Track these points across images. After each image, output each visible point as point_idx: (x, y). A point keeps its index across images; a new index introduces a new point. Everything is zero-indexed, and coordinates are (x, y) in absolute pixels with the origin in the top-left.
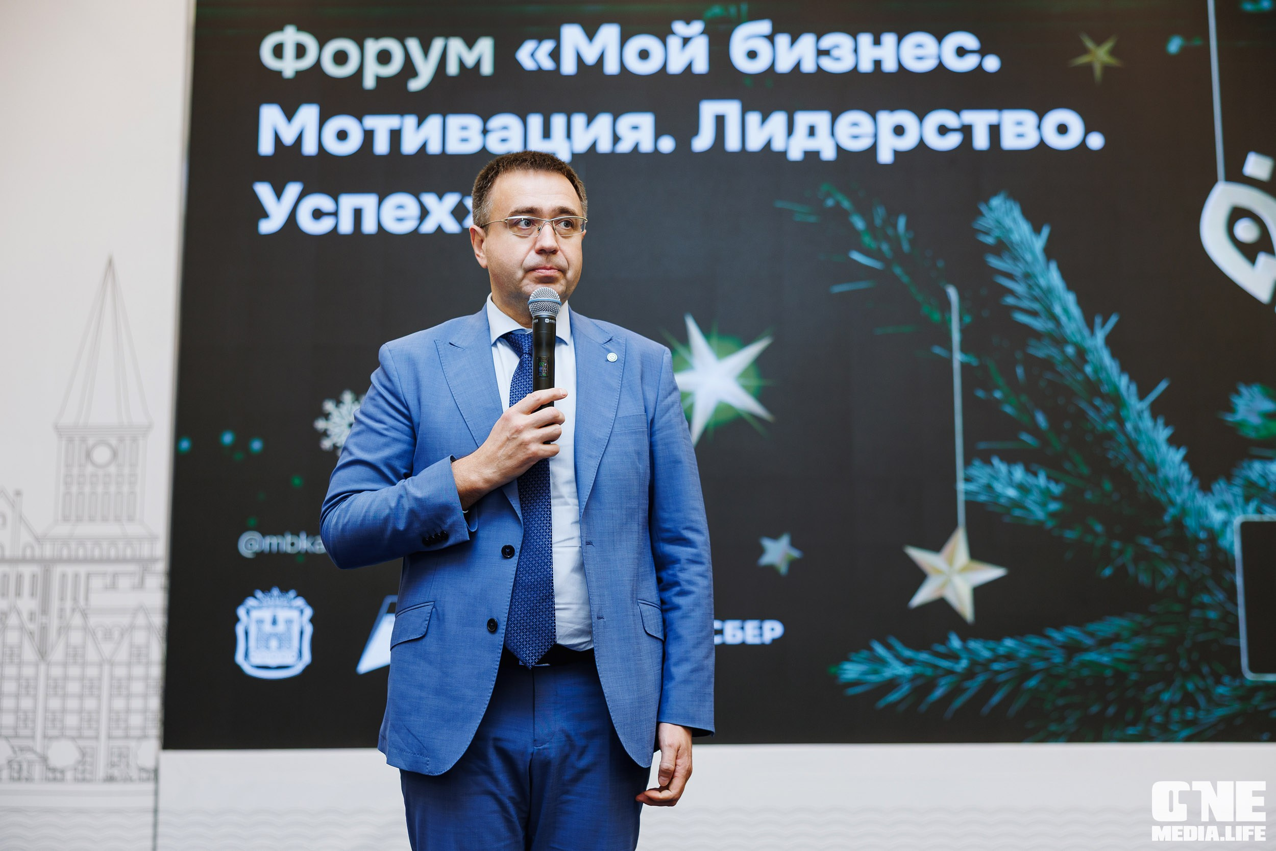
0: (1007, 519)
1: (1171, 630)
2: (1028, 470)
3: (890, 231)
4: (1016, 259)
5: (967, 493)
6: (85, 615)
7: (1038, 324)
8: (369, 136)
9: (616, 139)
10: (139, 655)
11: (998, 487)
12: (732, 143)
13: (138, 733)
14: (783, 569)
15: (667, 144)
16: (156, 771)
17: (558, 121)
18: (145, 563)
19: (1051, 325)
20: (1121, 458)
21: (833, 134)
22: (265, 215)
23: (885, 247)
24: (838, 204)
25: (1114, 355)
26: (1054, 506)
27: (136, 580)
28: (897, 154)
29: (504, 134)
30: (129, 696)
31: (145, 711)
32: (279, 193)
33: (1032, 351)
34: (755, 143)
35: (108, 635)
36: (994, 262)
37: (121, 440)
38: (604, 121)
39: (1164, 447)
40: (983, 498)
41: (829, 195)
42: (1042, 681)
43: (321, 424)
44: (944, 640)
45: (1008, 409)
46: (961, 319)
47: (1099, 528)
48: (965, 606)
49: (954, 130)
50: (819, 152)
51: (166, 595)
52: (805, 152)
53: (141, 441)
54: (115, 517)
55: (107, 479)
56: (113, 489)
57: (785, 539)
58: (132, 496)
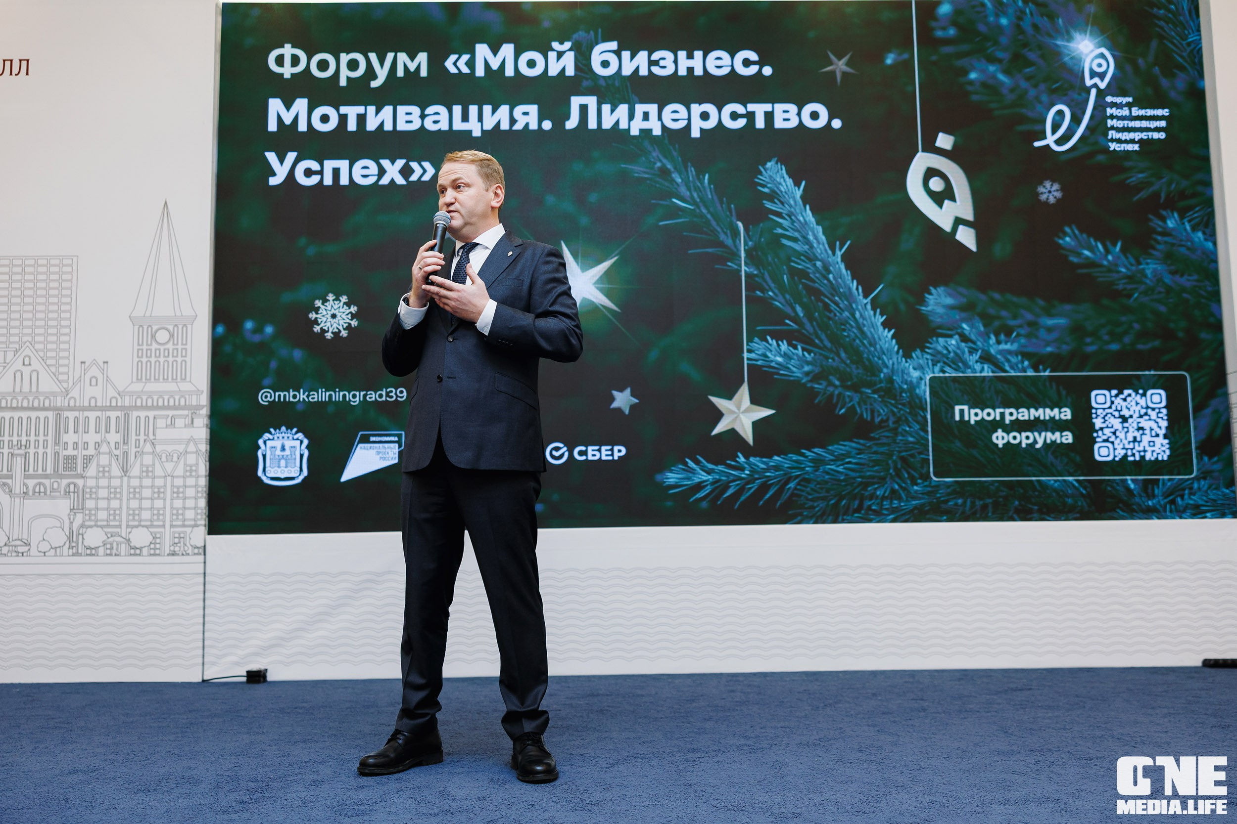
0: (775, 376)
1: (884, 449)
2: (790, 344)
3: (699, 185)
4: (782, 203)
5: (748, 359)
6: (153, 444)
7: (796, 246)
8: (343, 119)
9: (513, 121)
10: (191, 471)
11: (769, 354)
12: (592, 124)
13: (192, 523)
14: (627, 412)
15: (547, 125)
16: (205, 546)
17: (473, 109)
18: (194, 409)
19: (806, 247)
20: (852, 334)
21: (660, 118)
22: (274, 174)
23: (695, 195)
24: (664, 165)
25: (847, 268)
26: (807, 368)
27: (188, 421)
28: (702, 131)
29: (436, 118)
30: (185, 498)
31: (195, 508)
32: (282, 160)
33: (793, 264)
34: (607, 124)
35: (169, 457)
37: (176, 326)
38: (504, 109)
39: (881, 328)
40: (759, 363)
41: (658, 160)
42: (798, 484)
43: (312, 316)
44: (734, 457)
45: (777, 303)
46: (746, 244)
47: (837, 383)
48: (748, 434)
49: (742, 116)
50: (651, 130)
51: (208, 430)
52: (641, 130)
53: (189, 327)
54: (172, 379)
55: (166, 352)
56: (171, 359)
57: (628, 391)
58: (184, 363)
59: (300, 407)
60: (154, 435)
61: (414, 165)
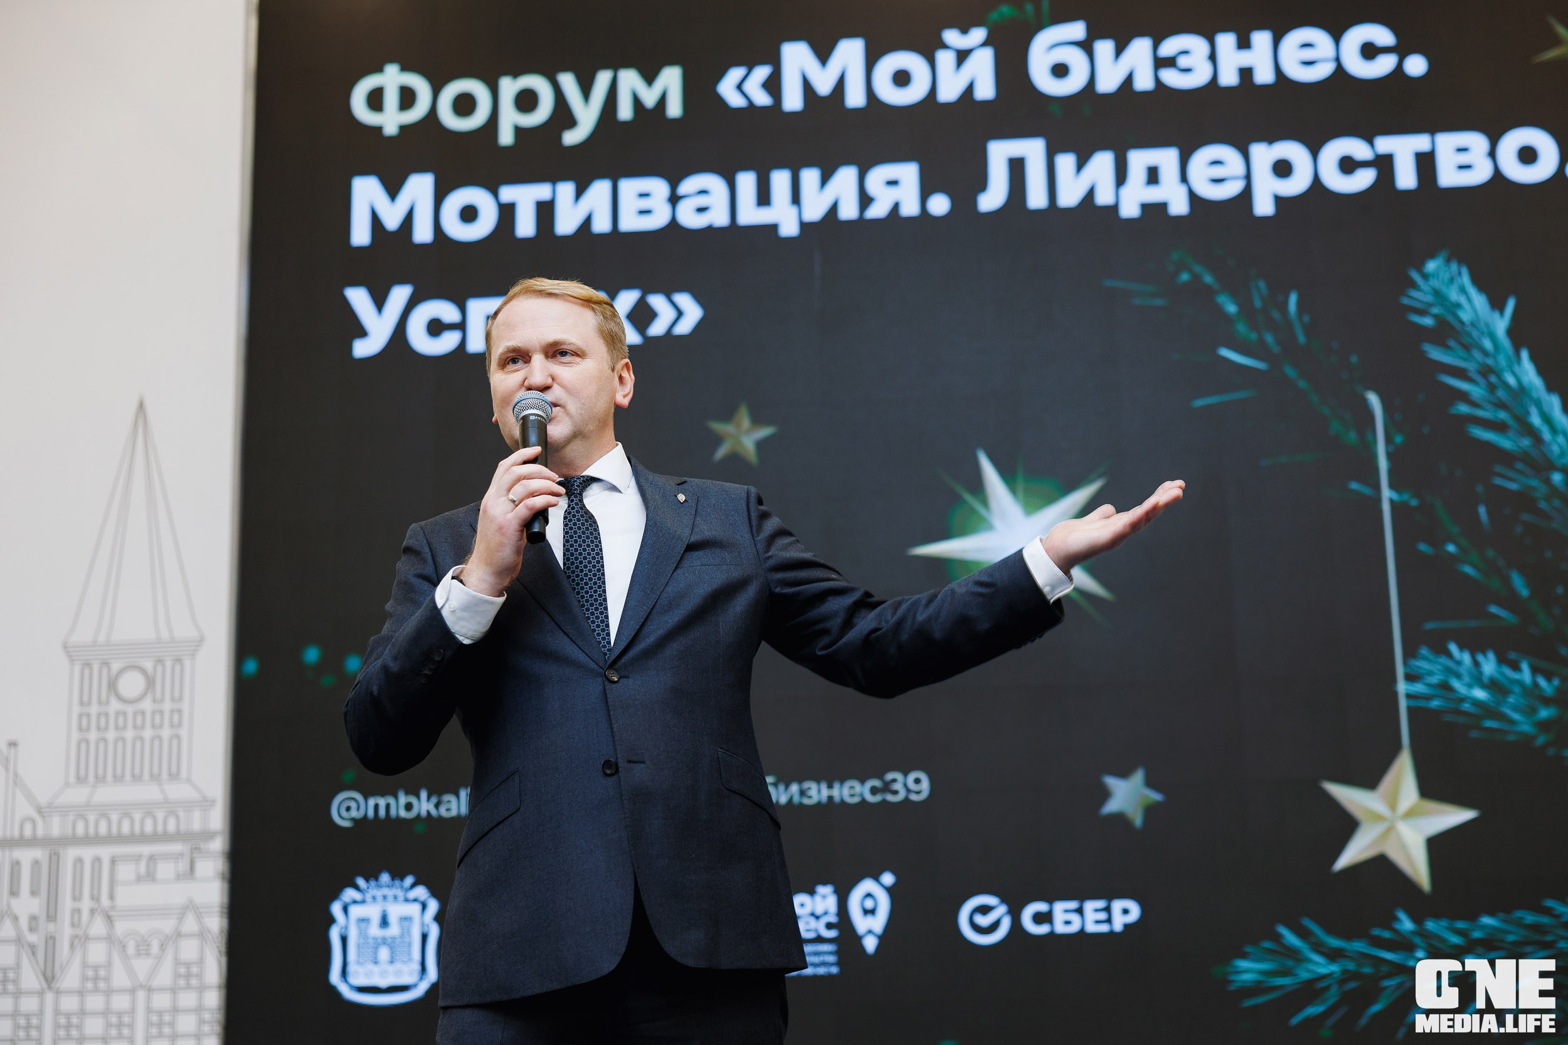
0: (1475, 734)
2: (1505, 660)
3: (1276, 315)
4: (1467, 348)
5: (1409, 696)
6: (109, 919)
7: (1504, 441)
8: (507, 212)
9: (865, 200)
10: (188, 976)
11: (1456, 684)
12: (1037, 198)
14: (1138, 820)
15: (940, 205)
17: (780, 180)
18: (196, 839)
19: (1527, 442)
21: (1184, 178)
22: (362, 333)
23: (1269, 338)
24: (1196, 278)
26: (1545, 713)
27: (183, 866)
28: (1279, 200)
29: (702, 201)
30: (174, 1037)
32: (379, 301)
33: (1498, 481)
34: (1069, 196)
35: (143, 948)
36: (1436, 354)
37: (160, 661)
38: (846, 177)
40: (1435, 704)
41: (1182, 266)
44: (1389, 921)
45: (1468, 570)
46: (1389, 440)
48: (1417, 868)
49: (1365, 164)
50: (1163, 206)
51: (226, 886)
52: (1146, 207)
53: (187, 663)
54: (152, 775)
55: (139, 719)
56: (148, 733)
57: (1138, 777)
58: (175, 742)
59: (420, 828)
60: (112, 897)
61: (657, 301)
